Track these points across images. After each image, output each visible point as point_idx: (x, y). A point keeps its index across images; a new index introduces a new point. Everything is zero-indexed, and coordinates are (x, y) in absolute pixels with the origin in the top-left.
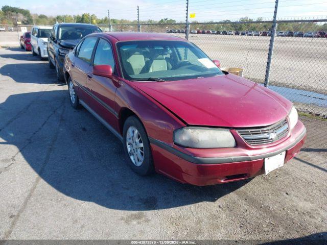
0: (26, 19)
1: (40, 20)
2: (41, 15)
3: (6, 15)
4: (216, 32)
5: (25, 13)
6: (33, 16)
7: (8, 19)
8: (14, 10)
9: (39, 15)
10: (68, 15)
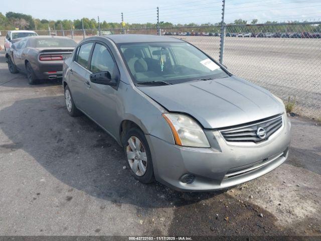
0: (28, 24)
1: (42, 25)
2: (43, 20)
3: (10, 20)
4: (208, 34)
5: (28, 18)
6: (35, 22)
7: (11, 24)
8: (18, 16)
9: (41, 20)
10: (68, 20)
